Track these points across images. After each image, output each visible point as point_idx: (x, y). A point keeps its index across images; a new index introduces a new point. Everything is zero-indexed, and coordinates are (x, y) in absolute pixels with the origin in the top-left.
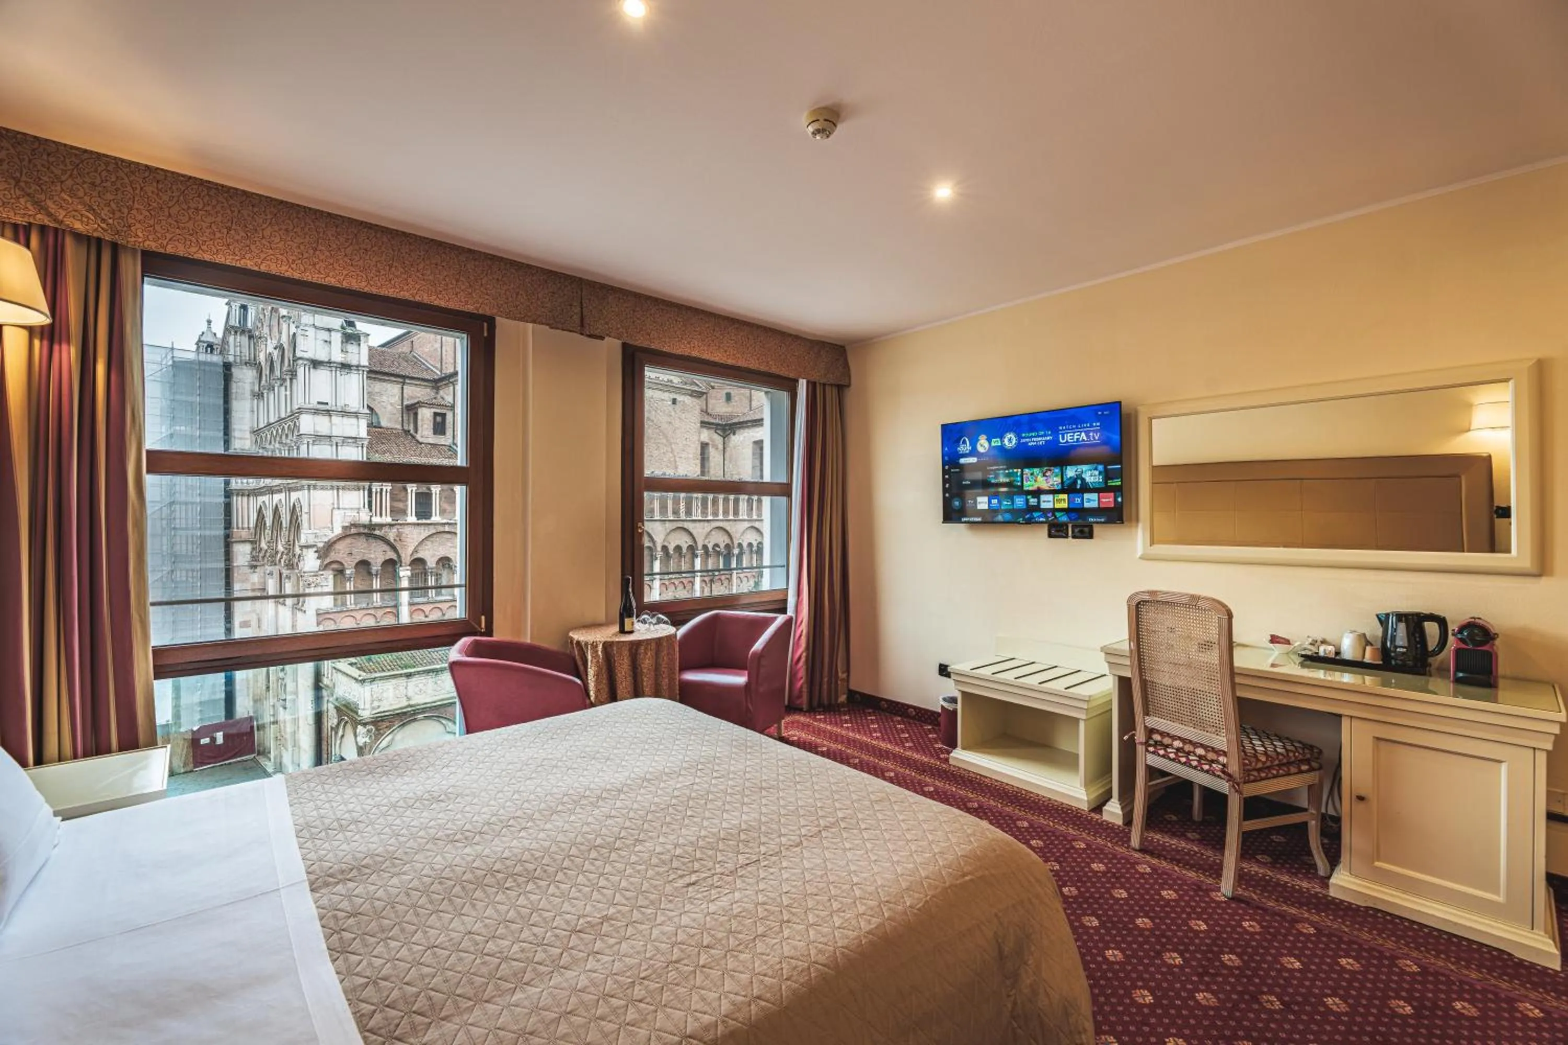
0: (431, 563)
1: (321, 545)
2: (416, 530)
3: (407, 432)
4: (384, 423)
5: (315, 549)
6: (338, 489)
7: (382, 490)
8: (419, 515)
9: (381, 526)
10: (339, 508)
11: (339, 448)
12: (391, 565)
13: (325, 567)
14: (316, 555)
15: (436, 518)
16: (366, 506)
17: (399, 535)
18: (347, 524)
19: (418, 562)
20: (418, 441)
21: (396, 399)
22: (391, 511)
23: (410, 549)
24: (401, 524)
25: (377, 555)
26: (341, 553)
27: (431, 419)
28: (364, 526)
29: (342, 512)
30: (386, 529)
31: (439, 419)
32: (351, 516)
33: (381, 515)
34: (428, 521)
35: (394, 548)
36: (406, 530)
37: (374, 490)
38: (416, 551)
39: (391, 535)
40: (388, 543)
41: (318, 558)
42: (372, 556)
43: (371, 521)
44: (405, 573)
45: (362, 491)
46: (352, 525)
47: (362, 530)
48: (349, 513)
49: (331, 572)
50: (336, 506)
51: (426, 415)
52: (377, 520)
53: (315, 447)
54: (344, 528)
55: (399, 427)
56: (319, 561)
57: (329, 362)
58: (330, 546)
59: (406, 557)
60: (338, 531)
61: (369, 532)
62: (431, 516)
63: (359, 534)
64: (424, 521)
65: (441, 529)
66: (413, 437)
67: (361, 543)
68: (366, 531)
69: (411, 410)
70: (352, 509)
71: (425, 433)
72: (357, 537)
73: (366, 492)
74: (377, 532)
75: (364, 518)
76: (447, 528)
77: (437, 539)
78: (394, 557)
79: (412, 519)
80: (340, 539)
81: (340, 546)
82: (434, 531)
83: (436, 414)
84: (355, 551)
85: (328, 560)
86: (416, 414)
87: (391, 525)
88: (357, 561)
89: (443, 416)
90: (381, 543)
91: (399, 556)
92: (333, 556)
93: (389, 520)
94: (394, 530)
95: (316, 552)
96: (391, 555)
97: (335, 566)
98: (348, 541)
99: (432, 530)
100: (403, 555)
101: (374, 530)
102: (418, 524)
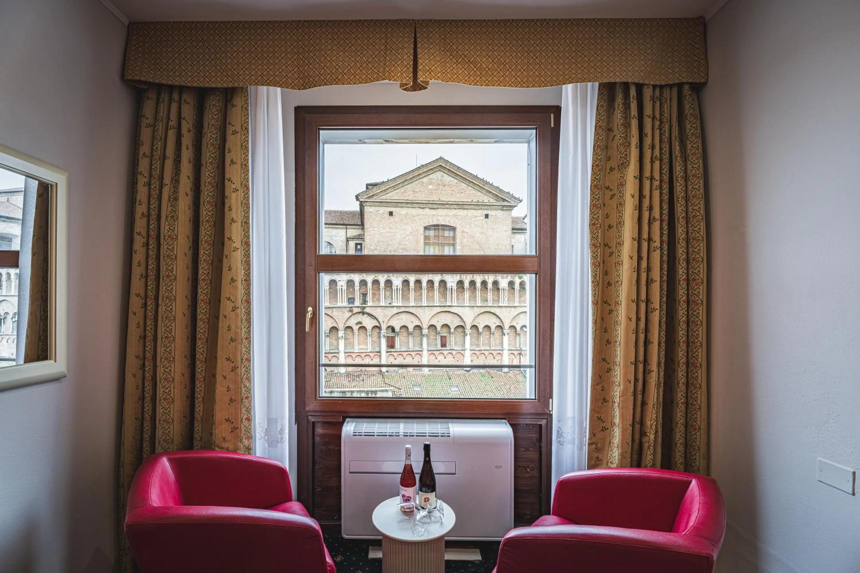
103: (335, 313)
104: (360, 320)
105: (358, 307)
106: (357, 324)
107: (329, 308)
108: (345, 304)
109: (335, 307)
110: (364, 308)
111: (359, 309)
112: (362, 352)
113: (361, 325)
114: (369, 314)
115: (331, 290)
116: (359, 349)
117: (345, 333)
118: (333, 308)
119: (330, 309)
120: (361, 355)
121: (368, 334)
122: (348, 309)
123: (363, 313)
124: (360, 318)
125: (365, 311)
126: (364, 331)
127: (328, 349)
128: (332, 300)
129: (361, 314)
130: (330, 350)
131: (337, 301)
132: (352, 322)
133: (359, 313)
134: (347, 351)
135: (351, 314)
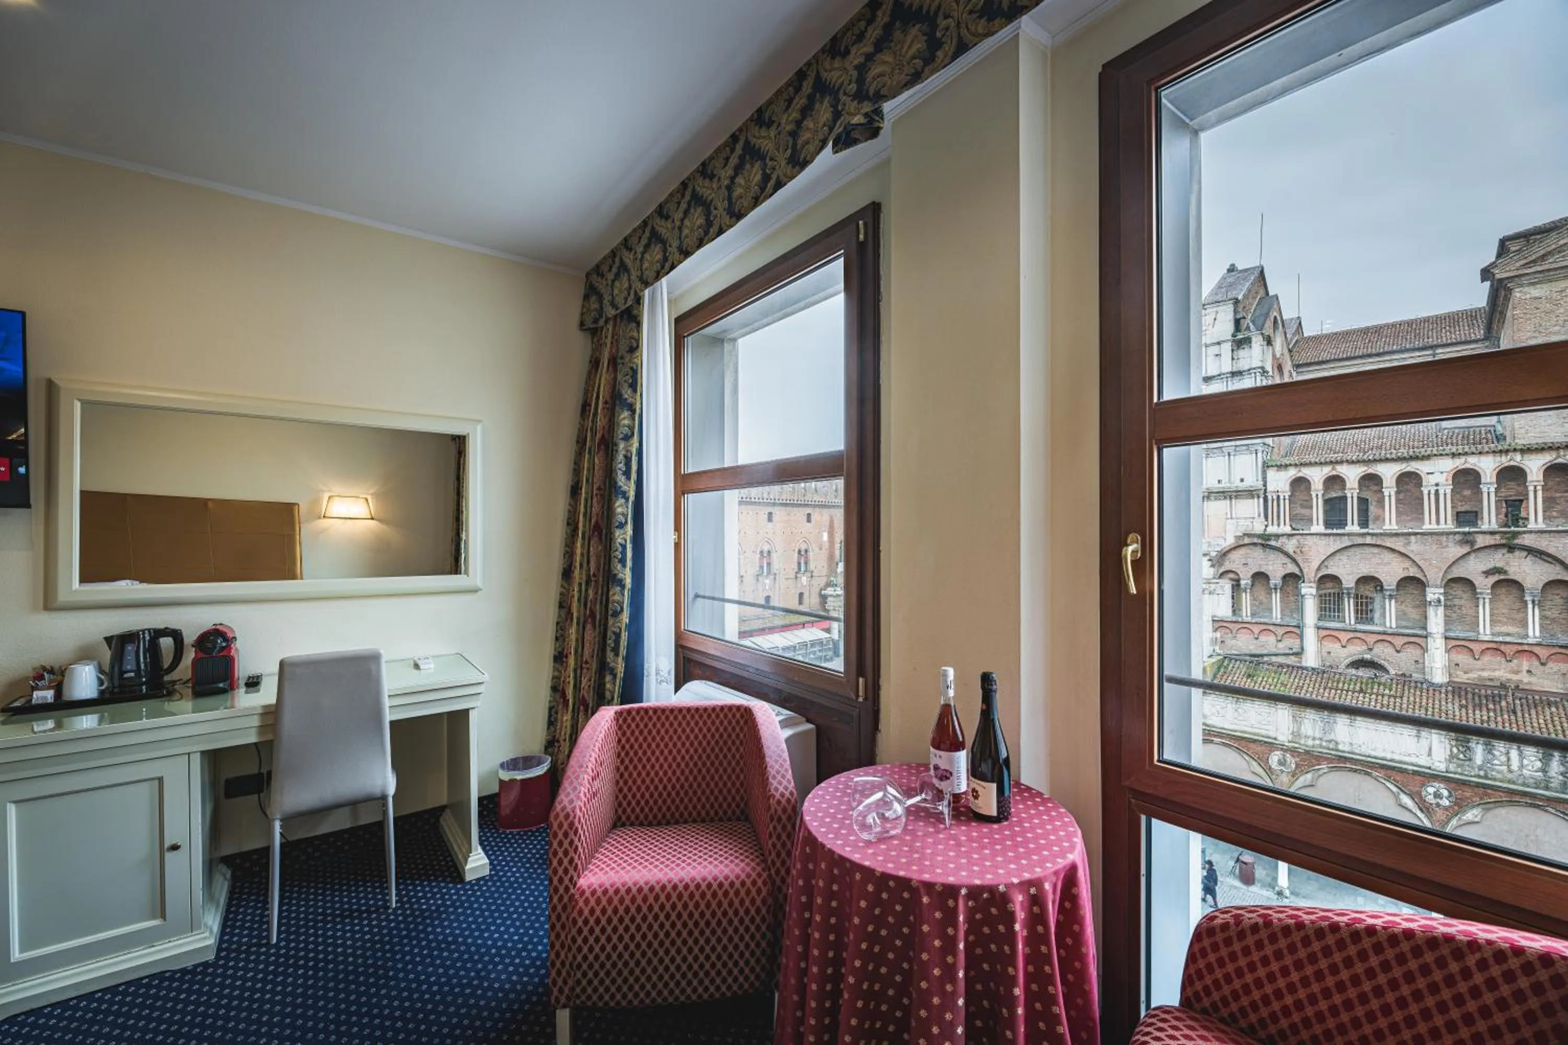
0: (1349, 582)
1: (1214, 554)
2: (1323, 541)
5: (1208, 558)
6: (1231, 498)
7: (1278, 497)
8: (1328, 524)
9: (1277, 536)
10: (1231, 518)
11: (1232, 457)
12: (1292, 579)
13: (1222, 575)
14: (1210, 563)
15: (1353, 527)
16: (1262, 514)
17: (1300, 547)
18: (1241, 534)
22: (1291, 520)
23: (1315, 565)
24: (1302, 535)
25: (1276, 568)
26: (1235, 562)
28: (1259, 536)
29: (1234, 521)
32: (1244, 526)
33: (1279, 525)
34: (1339, 531)
35: (1294, 561)
36: (1310, 541)
37: (1270, 497)
39: (1290, 546)
40: (1287, 554)
41: (1213, 566)
42: (1271, 568)
43: (1265, 530)
45: (1256, 500)
46: (1244, 535)
47: (1256, 540)
48: (1242, 522)
49: (1227, 581)
50: (1229, 516)
52: (1272, 529)
53: (1210, 460)
54: (1237, 538)
56: (1212, 570)
57: (1219, 375)
58: (1224, 554)
60: (1230, 541)
61: (1265, 542)
62: (1346, 525)
63: (1255, 544)
64: (1335, 531)
65: (1360, 540)
67: (1258, 553)
68: (1260, 541)
70: (1246, 518)
72: (1252, 547)
73: (1261, 500)
74: (1273, 543)
75: (1259, 528)
76: (1368, 540)
78: (1297, 571)
79: (1318, 527)
80: (1235, 548)
81: (1235, 555)
82: (1349, 544)
84: (1250, 561)
85: (1221, 570)
88: (1253, 572)
90: (1281, 555)
91: (1301, 570)
92: (1227, 566)
93: (1287, 529)
95: (1210, 560)
96: (1292, 569)
97: (1232, 576)
98: (1242, 551)
99: (1346, 542)
100: (1305, 571)
101: (1269, 540)
102: (1325, 535)
103: (1414, 547)
104: (1499, 565)
105: (1492, 533)
106: (1488, 573)
107: (1397, 535)
108: (1449, 525)
109: (1416, 534)
110: (1515, 535)
111: (1497, 537)
112: (1506, 643)
113: (1502, 577)
114: (1531, 551)
115: (1401, 496)
116: (1493, 634)
117: (1445, 594)
118: (1409, 534)
119: (1401, 538)
120: (1503, 648)
121: (1528, 598)
122: (1458, 537)
123: (1511, 548)
124: (1498, 559)
125: (1516, 541)
126: (1515, 591)
127: (1394, 626)
128: (1404, 517)
129: (1505, 551)
130: (1397, 627)
131: (1422, 520)
132: (1474, 568)
133: (1496, 547)
134: (1452, 634)
135: (1466, 549)
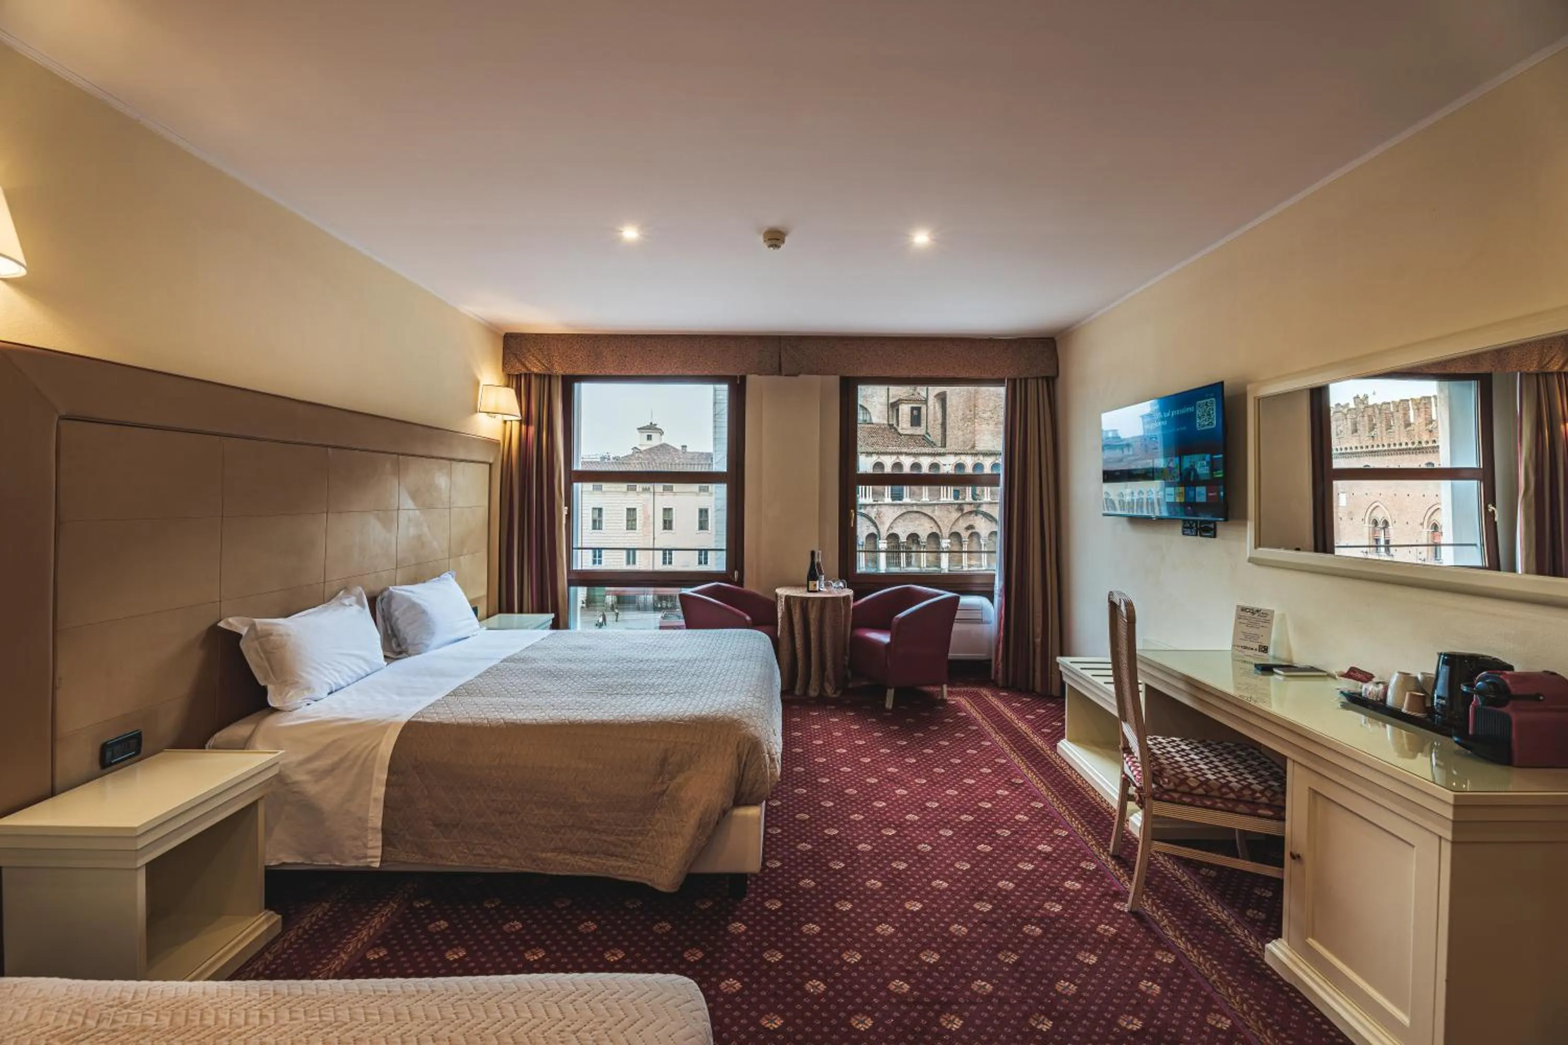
3: (891, 426)
4: (875, 420)
19: (893, 537)
20: (899, 433)
21: (884, 400)
27: (909, 413)
30: (869, 508)
31: (915, 412)
38: (891, 527)
44: (883, 545)
51: (905, 409)
55: (886, 422)
59: (884, 533)
66: (896, 430)
69: (894, 406)
71: (905, 426)
77: (908, 516)
83: (913, 409)
86: (898, 410)
87: (873, 505)
89: (919, 409)
94: (875, 510)
